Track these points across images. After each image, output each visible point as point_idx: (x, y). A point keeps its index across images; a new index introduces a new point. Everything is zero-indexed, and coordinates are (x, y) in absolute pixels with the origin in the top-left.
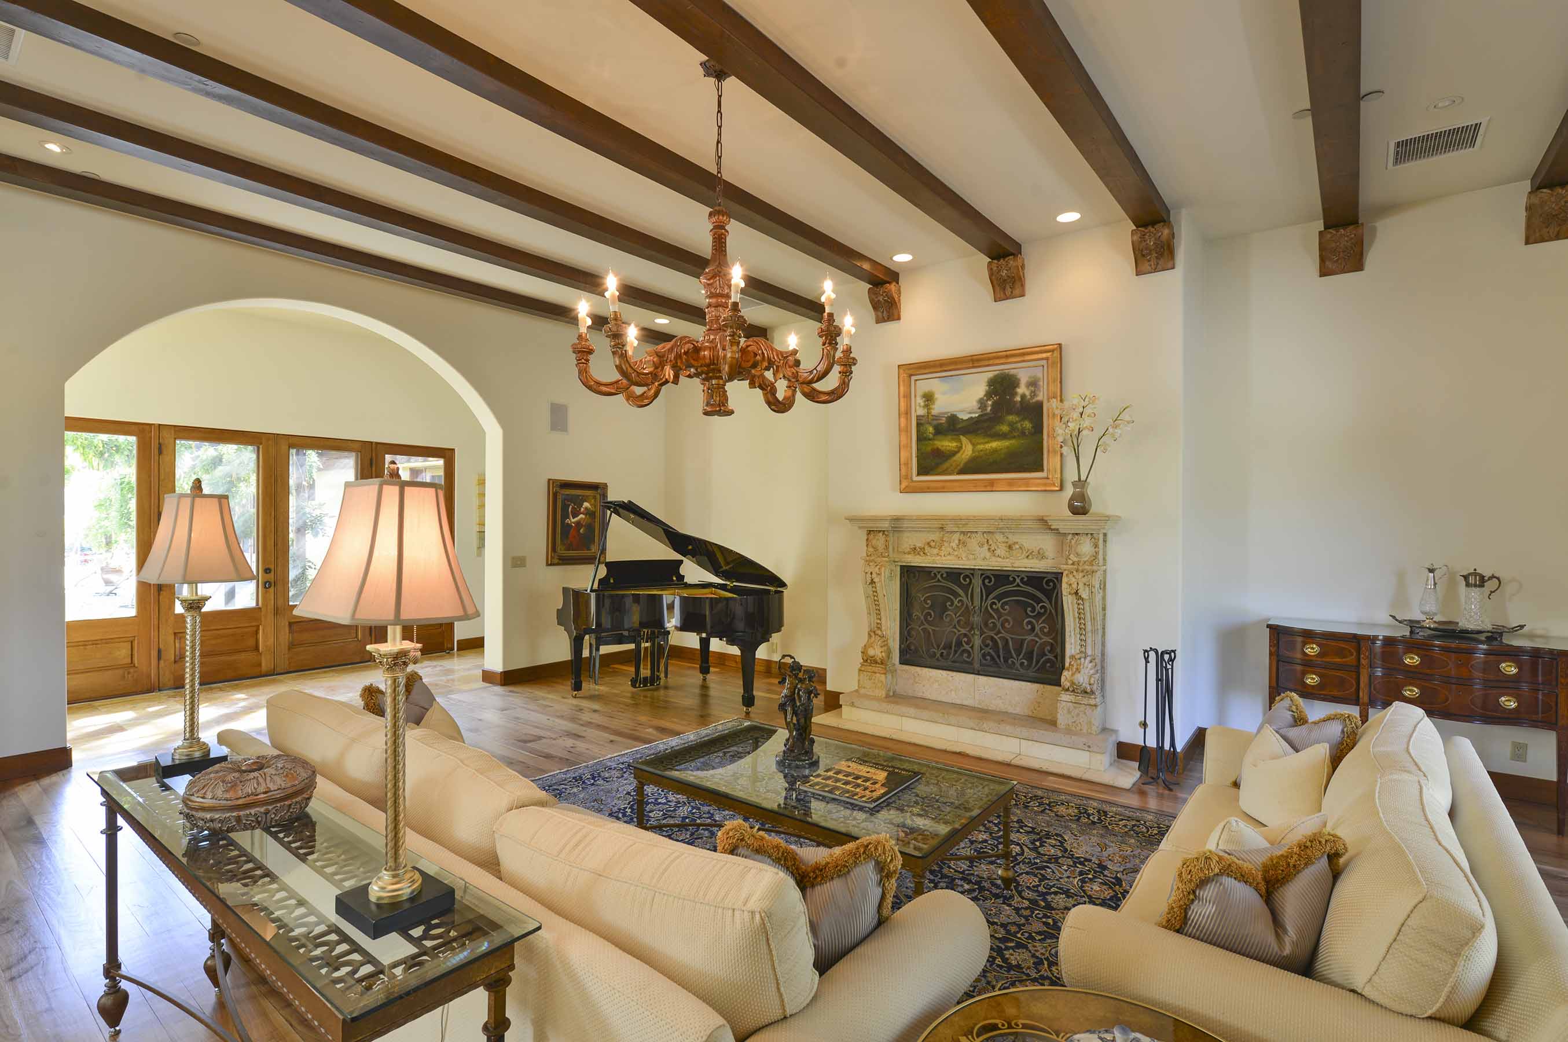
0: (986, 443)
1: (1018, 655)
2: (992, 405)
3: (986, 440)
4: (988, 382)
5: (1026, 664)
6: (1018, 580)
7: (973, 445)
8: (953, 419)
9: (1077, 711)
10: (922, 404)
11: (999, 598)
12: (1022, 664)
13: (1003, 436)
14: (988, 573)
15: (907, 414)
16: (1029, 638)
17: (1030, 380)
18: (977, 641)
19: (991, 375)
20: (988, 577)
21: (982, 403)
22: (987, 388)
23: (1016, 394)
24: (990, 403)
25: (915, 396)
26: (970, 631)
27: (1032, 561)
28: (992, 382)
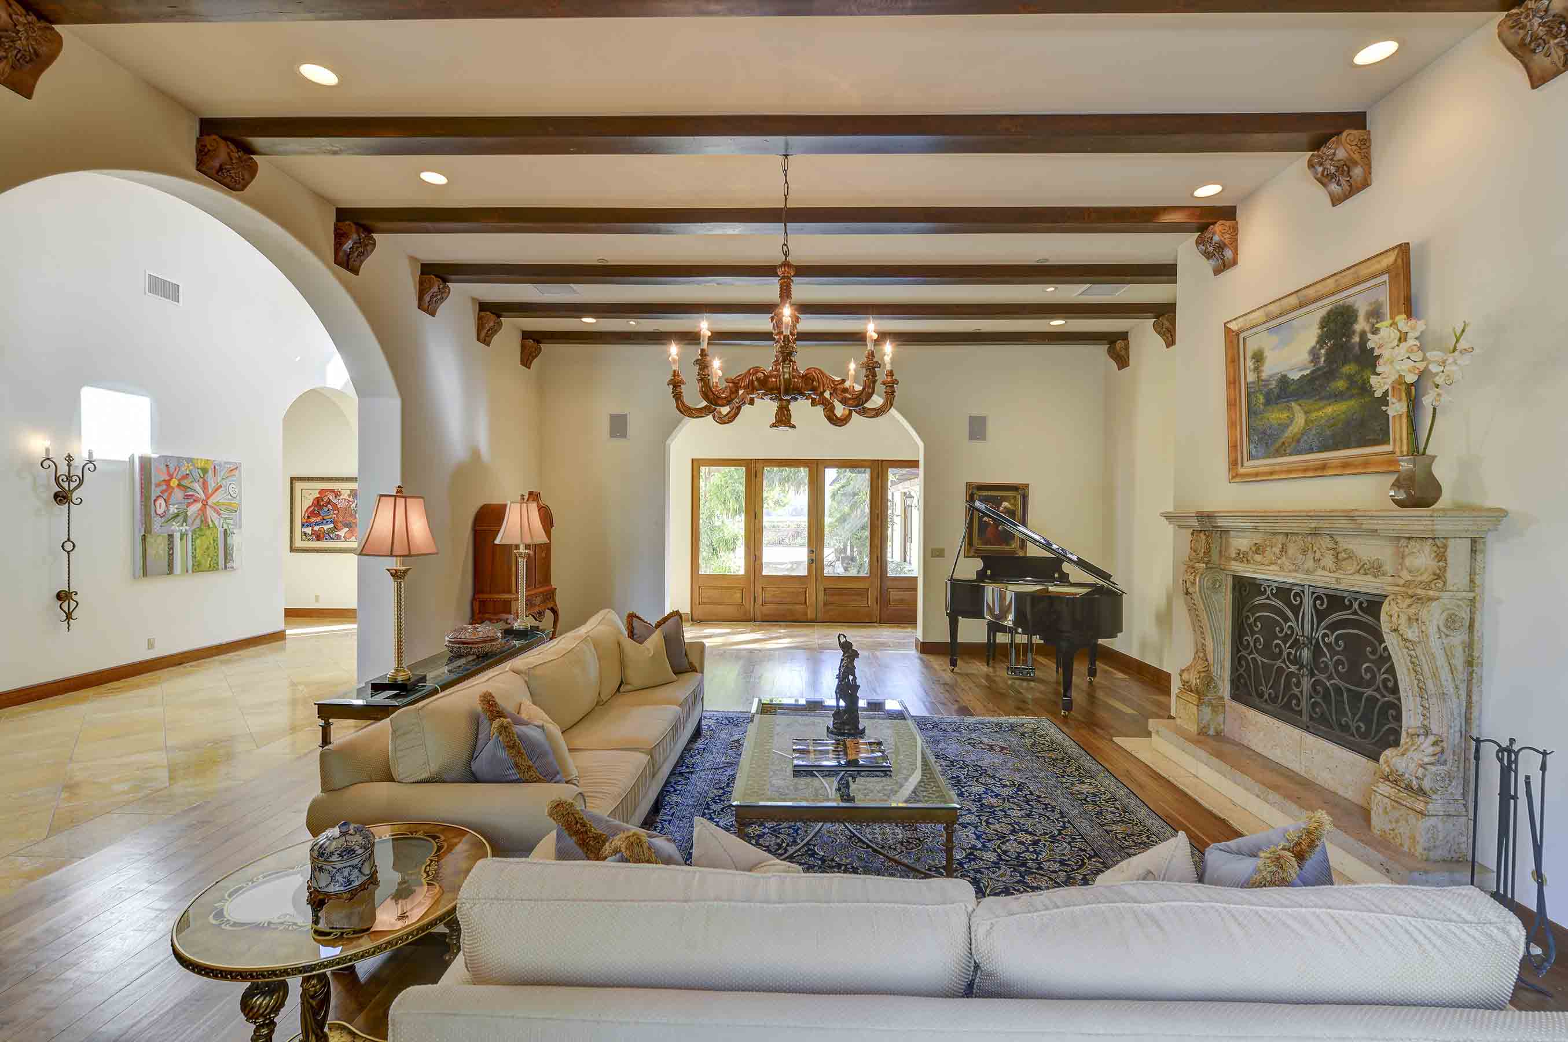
0: (1320, 409)
1: (1354, 715)
2: (1327, 354)
3: (1321, 404)
4: (1321, 323)
5: (1363, 730)
6: (1356, 606)
7: (1306, 413)
8: (1284, 380)
9: (1397, 814)
10: (1252, 367)
11: (1333, 627)
12: (1358, 728)
13: (1337, 396)
14: (1320, 592)
15: (1234, 383)
16: (1369, 692)
17: (1370, 308)
18: (1306, 684)
19: (1323, 312)
20: (1319, 598)
21: (1314, 354)
22: (1319, 331)
23: (1354, 332)
24: (1323, 351)
25: (1245, 359)
26: (1299, 669)
27: (1366, 578)
28: (1325, 323)
